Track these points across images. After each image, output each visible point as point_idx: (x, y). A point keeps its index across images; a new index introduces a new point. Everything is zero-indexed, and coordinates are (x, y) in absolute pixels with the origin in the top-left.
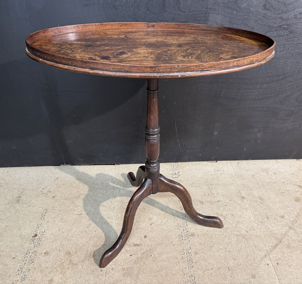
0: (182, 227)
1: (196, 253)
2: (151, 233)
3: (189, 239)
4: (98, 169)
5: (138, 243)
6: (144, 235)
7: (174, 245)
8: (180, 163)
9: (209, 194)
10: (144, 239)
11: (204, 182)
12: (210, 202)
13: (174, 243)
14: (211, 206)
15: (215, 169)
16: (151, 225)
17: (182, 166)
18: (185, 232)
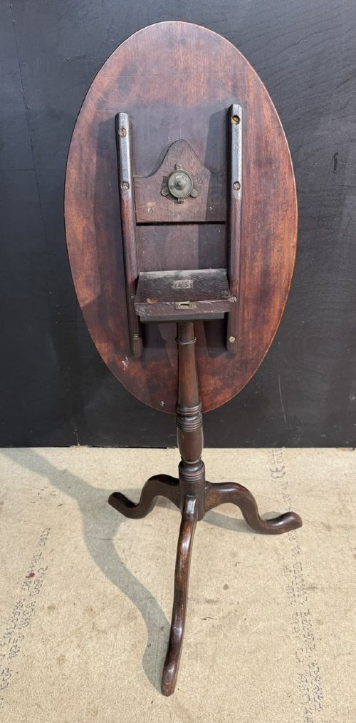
0: (293, 572)
1: (320, 622)
2: (236, 581)
3: (306, 595)
4: (138, 455)
5: (213, 597)
6: (223, 585)
7: (278, 604)
8: (284, 450)
9: (341, 511)
10: (223, 591)
11: (332, 489)
12: (342, 527)
13: (279, 601)
14: (344, 535)
15: (351, 464)
16: (236, 565)
17: (290, 457)
18: (298, 581)
